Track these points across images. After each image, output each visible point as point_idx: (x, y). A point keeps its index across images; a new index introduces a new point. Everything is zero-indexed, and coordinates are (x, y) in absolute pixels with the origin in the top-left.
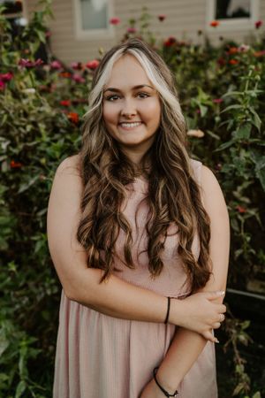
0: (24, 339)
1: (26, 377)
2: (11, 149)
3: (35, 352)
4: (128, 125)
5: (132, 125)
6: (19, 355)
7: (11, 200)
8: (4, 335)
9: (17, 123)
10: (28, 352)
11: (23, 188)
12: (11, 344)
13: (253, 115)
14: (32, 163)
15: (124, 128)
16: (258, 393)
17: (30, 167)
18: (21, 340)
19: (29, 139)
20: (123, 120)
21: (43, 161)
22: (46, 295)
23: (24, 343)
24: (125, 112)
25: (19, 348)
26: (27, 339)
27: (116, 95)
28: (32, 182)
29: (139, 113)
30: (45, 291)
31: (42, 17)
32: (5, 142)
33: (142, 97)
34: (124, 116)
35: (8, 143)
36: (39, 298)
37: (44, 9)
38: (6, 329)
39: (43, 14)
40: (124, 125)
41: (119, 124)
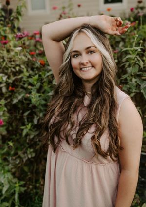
0: (17, 182)
1: (19, 204)
2: (8, 80)
3: (23, 189)
4: (85, 69)
5: (87, 69)
6: (15, 191)
7: (9, 107)
8: (7, 181)
9: (10, 66)
10: (20, 189)
11: (15, 101)
12: (10, 186)
13: (139, 61)
14: (20, 87)
15: (83, 71)
16: (144, 204)
17: (18, 89)
18: (16, 183)
19: (17, 74)
20: (82, 66)
21: (26, 86)
22: (28, 158)
23: (17, 185)
24: (82, 62)
25: (15, 187)
26: (19, 182)
27: (77, 54)
28: (20, 97)
29: (90, 62)
30: (27, 156)
31: (21, 9)
32: (4, 76)
33: (91, 53)
34: (82, 64)
35: (6, 77)
36: (25, 160)
37: (22, 5)
38: (8, 178)
39: (21, 7)
40: (83, 69)
41: (81, 69)
